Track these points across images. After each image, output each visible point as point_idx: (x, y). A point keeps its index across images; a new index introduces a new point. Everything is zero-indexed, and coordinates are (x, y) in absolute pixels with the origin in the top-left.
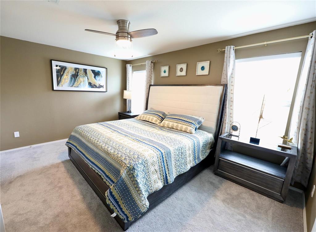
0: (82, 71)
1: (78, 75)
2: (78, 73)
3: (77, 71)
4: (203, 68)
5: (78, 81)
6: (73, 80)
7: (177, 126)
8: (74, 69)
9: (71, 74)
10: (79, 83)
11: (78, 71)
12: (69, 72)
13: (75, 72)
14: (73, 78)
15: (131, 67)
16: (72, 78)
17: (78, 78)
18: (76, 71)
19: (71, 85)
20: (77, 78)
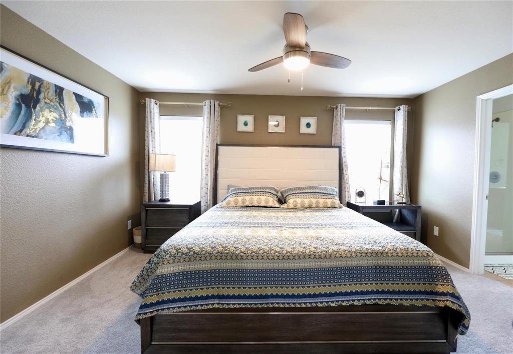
0: (52, 92)
1: (37, 101)
2: (39, 92)
3: (37, 87)
4: (308, 125)
5: (37, 116)
6: (23, 112)
7: (317, 202)
8: (26, 80)
9: (18, 93)
10: (41, 125)
11: (40, 87)
12: (13, 85)
13: (30, 87)
14: (23, 105)
15: (158, 106)
16: (18, 106)
17: (38, 108)
18: (33, 85)
19: (16, 128)
20: (35, 107)
